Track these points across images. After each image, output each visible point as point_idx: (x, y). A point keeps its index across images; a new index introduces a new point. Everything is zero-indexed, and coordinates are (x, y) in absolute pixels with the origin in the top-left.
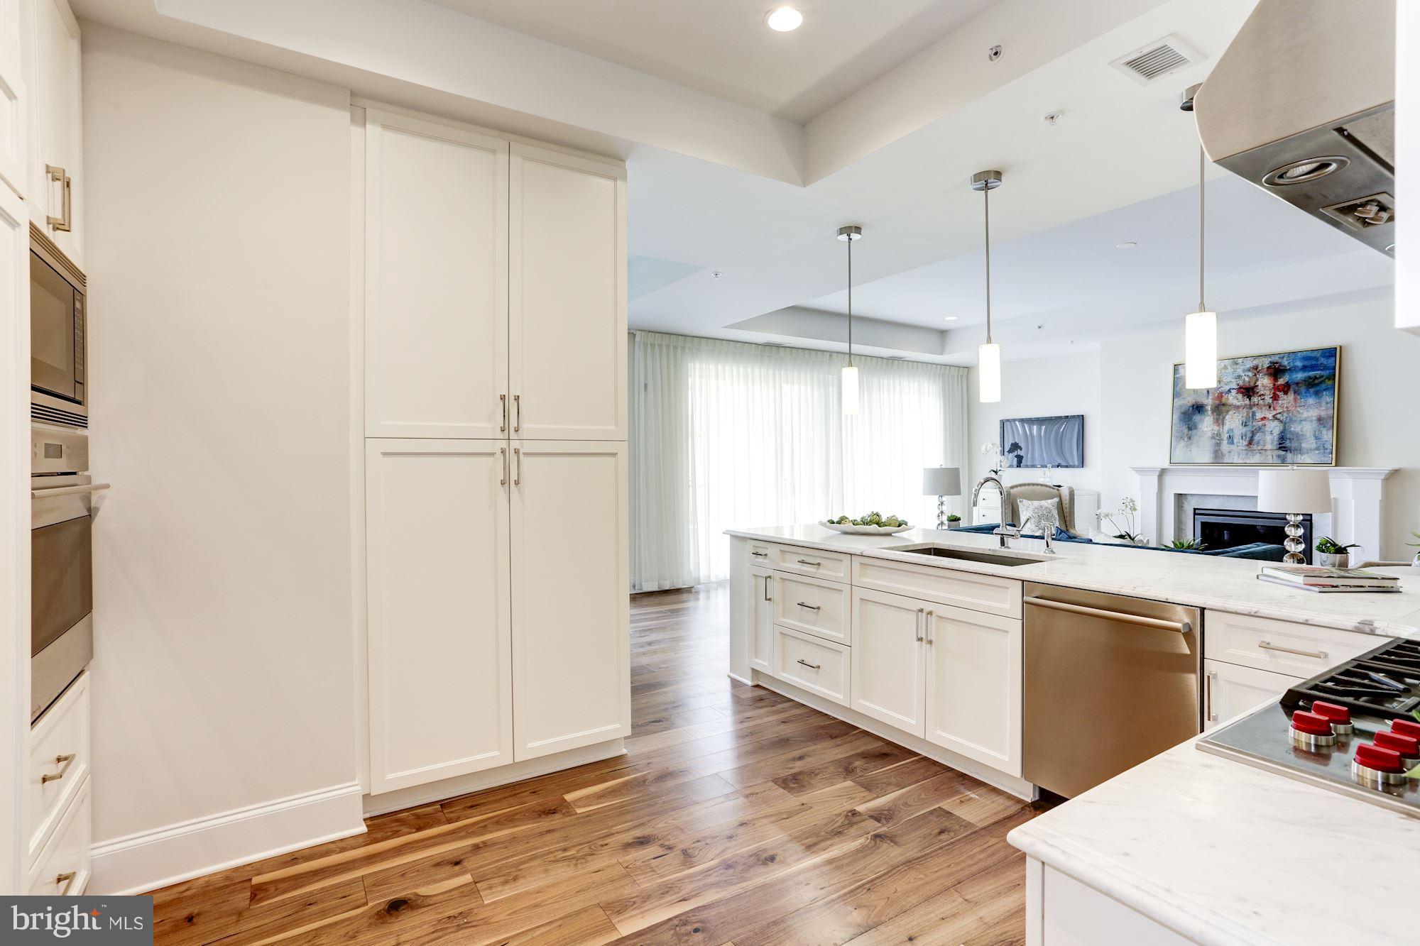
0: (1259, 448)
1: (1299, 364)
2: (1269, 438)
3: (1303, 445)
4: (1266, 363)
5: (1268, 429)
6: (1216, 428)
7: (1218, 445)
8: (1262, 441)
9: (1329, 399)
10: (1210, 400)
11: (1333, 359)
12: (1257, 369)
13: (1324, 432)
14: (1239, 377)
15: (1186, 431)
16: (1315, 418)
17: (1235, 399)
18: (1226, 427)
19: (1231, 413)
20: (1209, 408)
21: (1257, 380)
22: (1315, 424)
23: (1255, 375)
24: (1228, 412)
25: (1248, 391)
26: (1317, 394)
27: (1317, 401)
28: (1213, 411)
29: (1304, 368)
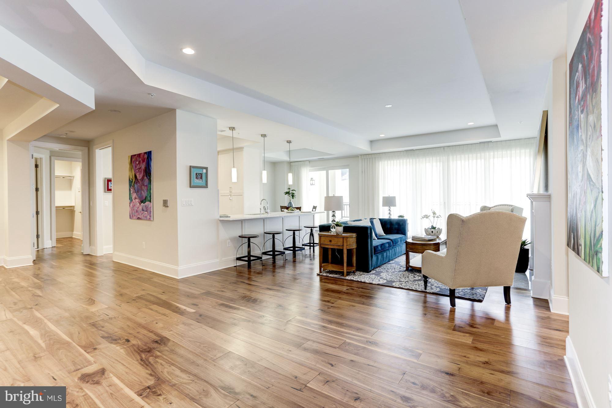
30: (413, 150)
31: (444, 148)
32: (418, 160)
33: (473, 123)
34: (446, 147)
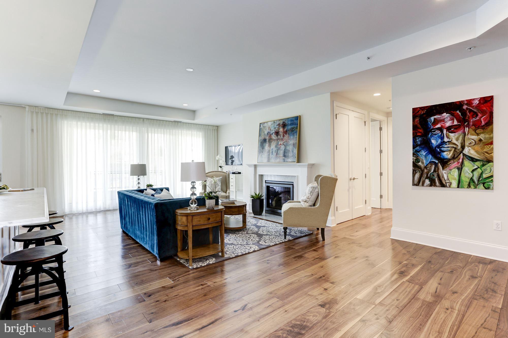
0: (279, 156)
1: (290, 123)
2: (281, 152)
3: (289, 155)
4: (281, 122)
5: (281, 148)
6: (269, 148)
7: (269, 155)
8: (279, 153)
9: (296, 136)
10: (268, 137)
11: (297, 120)
12: (279, 125)
13: (294, 149)
14: (275, 128)
15: (262, 149)
16: (292, 144)
17: (274, 137)
18: (271, 148)
19: (273, 142)
20: (267, 140)
21: (279, 129)
22: (292, 146)
23: (279, 127)
24: (272, 142)
25: (277, 133)
26: (293, 134)
27: (293, 137)
28: (268, 141)
29: (291, 124)
30: (113, 115)
31: (143, 120)
32: (116, 126)
33: (187, 105)
34: (146, 119)
